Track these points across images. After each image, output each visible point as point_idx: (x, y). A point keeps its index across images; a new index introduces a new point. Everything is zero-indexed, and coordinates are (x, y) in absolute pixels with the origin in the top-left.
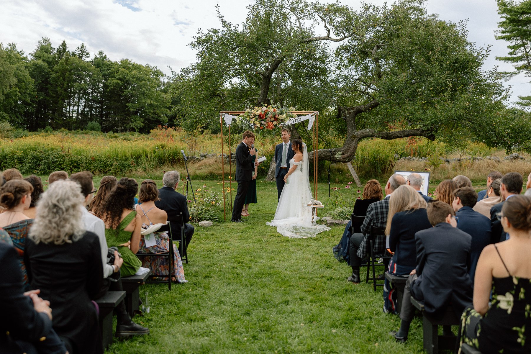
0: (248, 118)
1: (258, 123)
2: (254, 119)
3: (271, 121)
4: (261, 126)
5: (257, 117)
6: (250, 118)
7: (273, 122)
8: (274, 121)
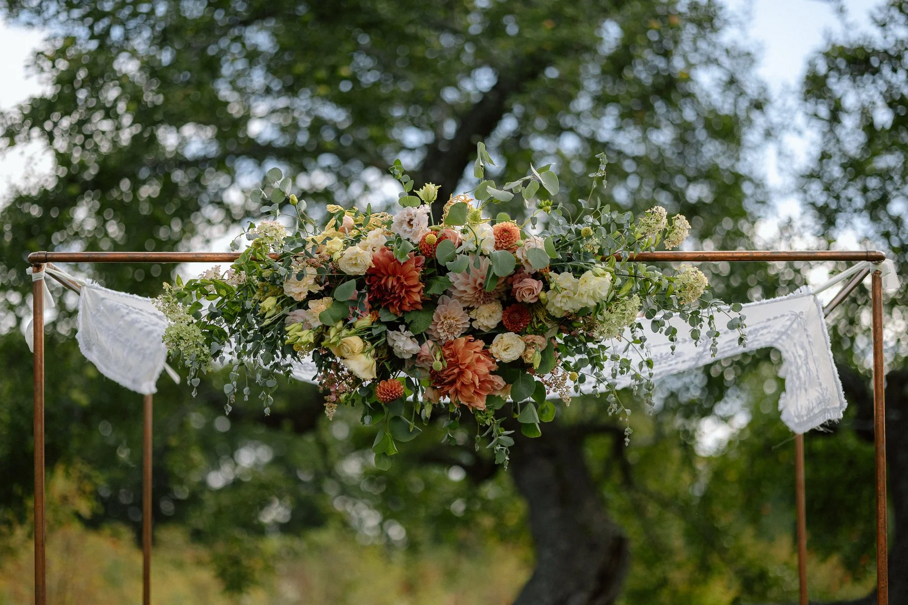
0: (269, 303)
1: (356, 342)
2: (319, 307)
3: (473, 332)
4: (382, 374)
5: (348, 290)
6: (287, 302)
7: (488, 338)
8: (501, 328)
